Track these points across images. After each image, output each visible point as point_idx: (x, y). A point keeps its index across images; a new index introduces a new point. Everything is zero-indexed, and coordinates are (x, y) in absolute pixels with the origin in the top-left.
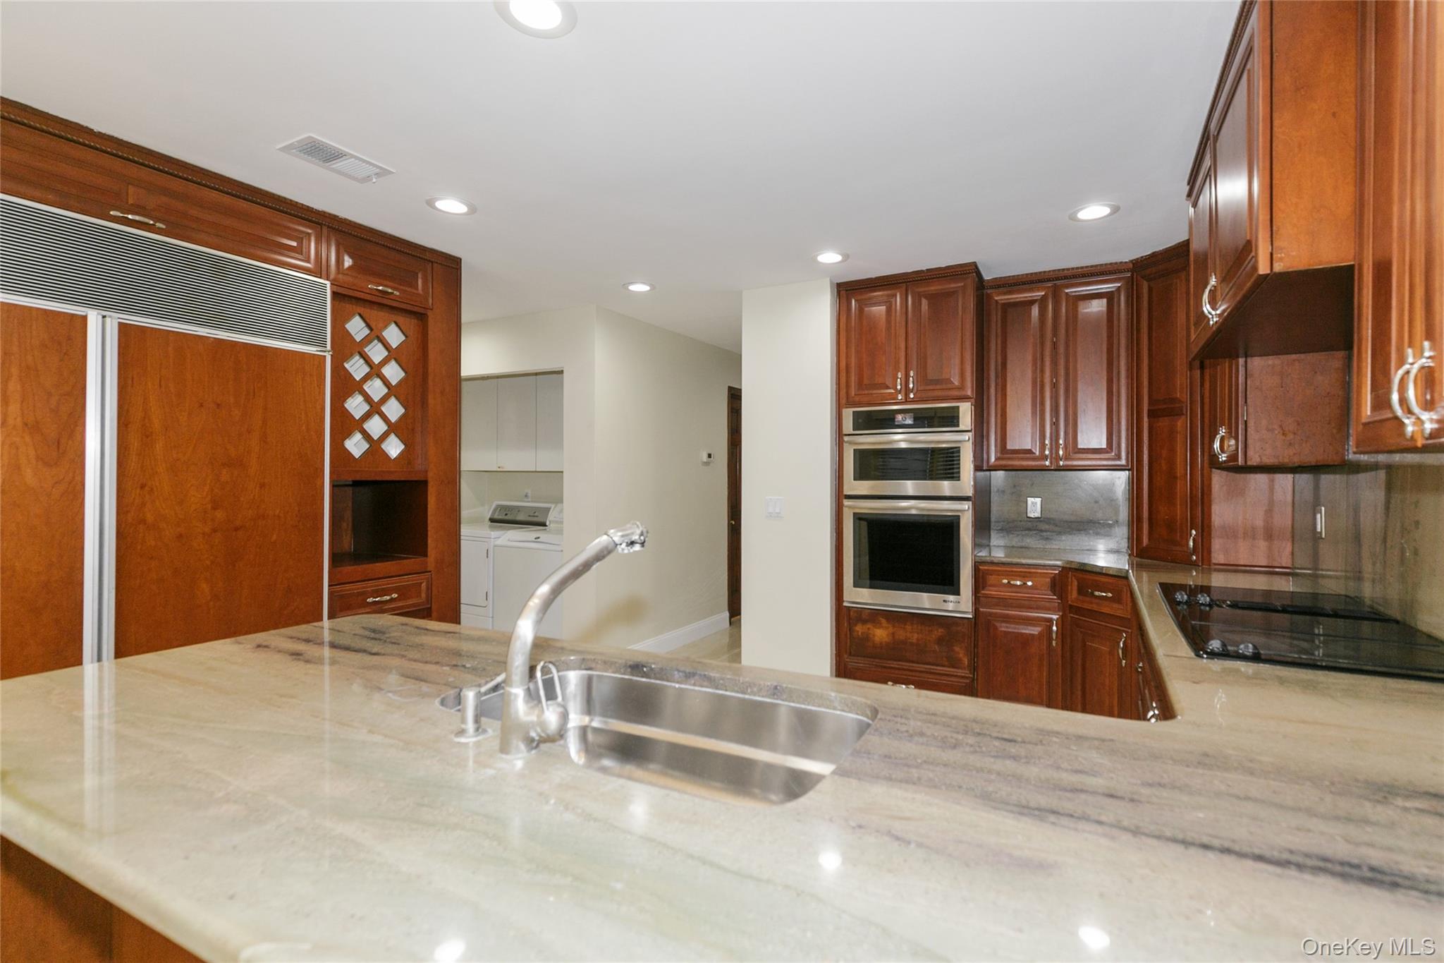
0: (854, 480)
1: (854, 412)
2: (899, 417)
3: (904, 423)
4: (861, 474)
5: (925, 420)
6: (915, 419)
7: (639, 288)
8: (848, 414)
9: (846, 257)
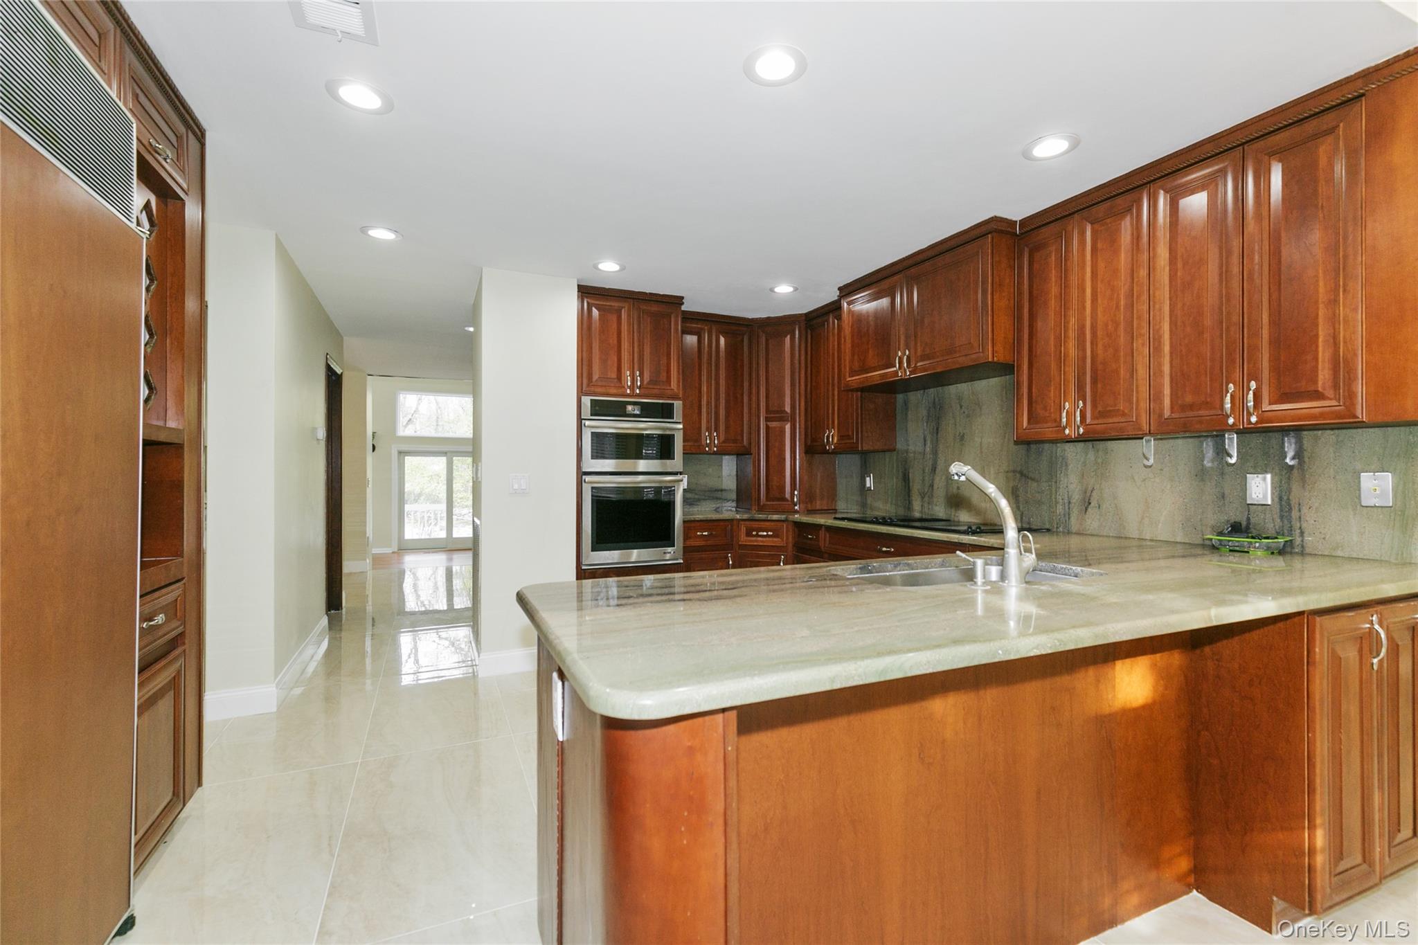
0: (592, 459)
1: (591, 400)
2: (630, 408)
3: (633, 412)
4: (598, 454)
5: (649, 411)
6: (642, 410)
7: (381, 234)
8: (587, 401)
9: (623, 269)
